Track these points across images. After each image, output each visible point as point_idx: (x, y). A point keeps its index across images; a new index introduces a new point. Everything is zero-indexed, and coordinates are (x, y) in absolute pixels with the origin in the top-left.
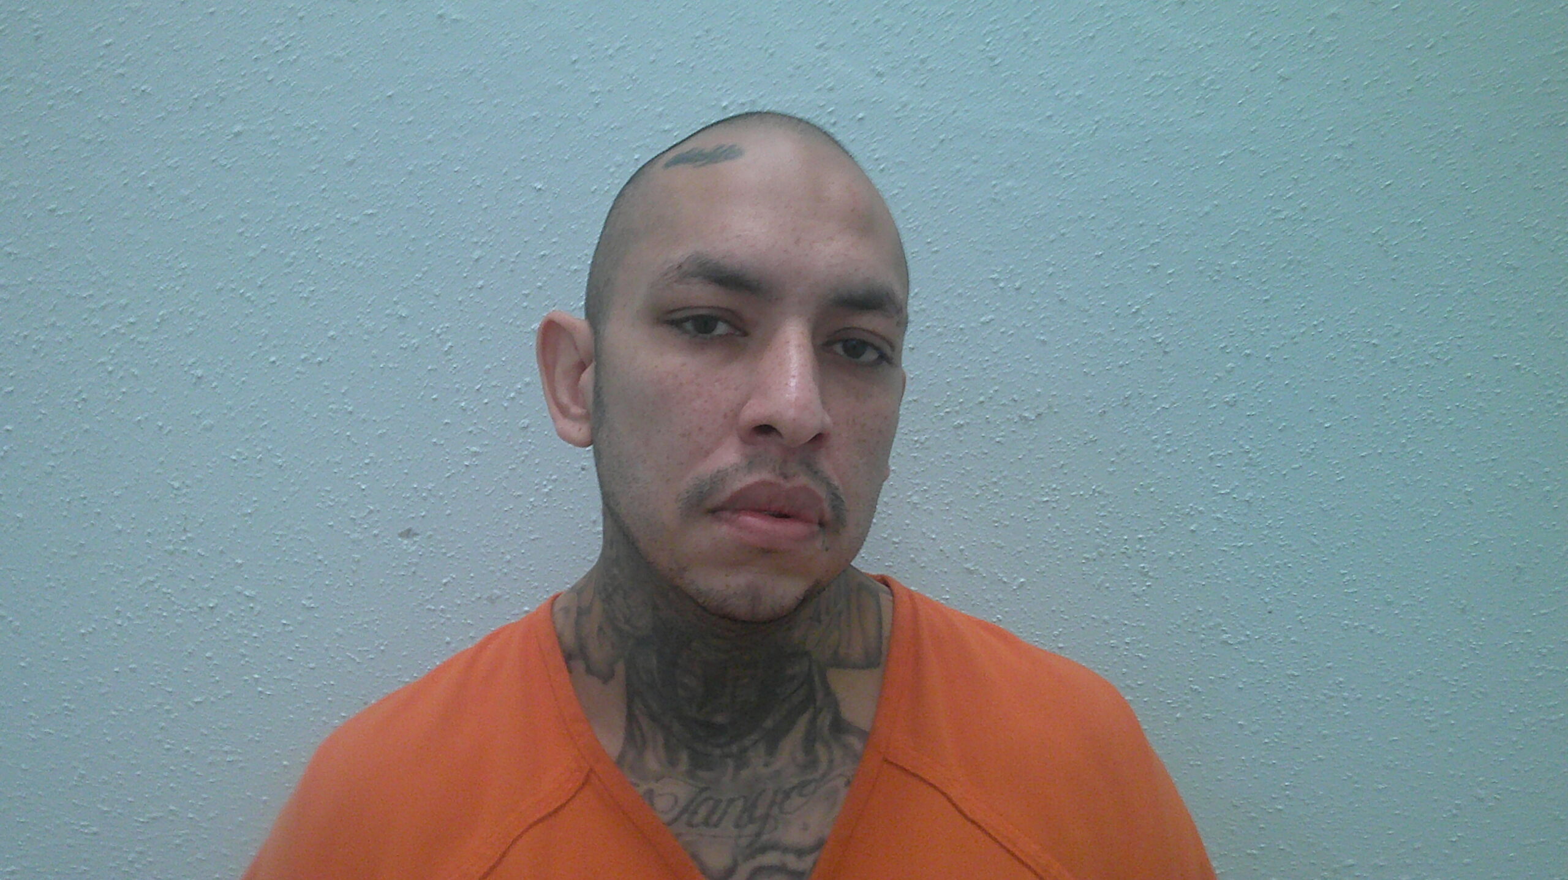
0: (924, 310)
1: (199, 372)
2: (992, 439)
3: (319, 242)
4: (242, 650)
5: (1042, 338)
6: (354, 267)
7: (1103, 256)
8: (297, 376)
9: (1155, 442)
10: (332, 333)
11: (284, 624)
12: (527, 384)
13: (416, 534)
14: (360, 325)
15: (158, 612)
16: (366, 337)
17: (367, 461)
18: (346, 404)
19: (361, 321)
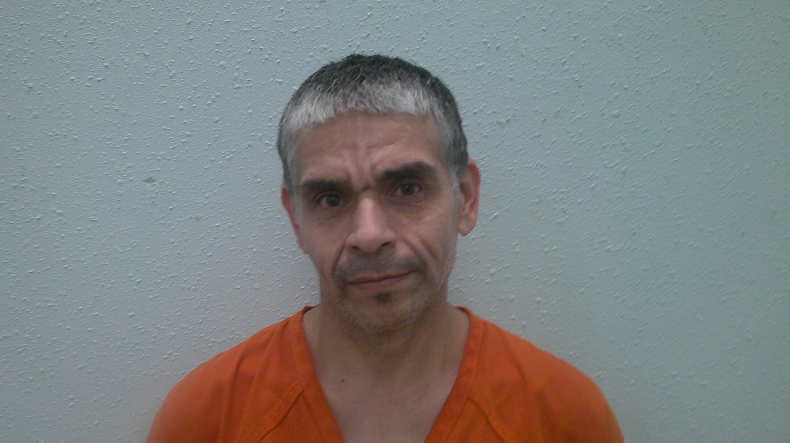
0: (444, 59)
1: (31, 85)
2: (482, 134)
3: (99, 11)
4: (56, 244)
5: (511, 77)
6: (119, 26)
7: (547, 30)
8: (86, 88)
9: (573, 137)
10: (106, 64)
11: (79, 230)
12: (218, 96)
13: (154, 181)
14: (122, 59)
15: (8, 221)
16: (125, 67)
17: (126, 138)
18: (114, 105)
19: (123, 57)
